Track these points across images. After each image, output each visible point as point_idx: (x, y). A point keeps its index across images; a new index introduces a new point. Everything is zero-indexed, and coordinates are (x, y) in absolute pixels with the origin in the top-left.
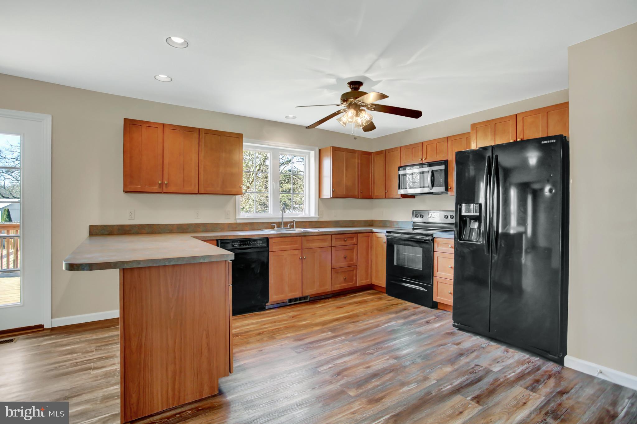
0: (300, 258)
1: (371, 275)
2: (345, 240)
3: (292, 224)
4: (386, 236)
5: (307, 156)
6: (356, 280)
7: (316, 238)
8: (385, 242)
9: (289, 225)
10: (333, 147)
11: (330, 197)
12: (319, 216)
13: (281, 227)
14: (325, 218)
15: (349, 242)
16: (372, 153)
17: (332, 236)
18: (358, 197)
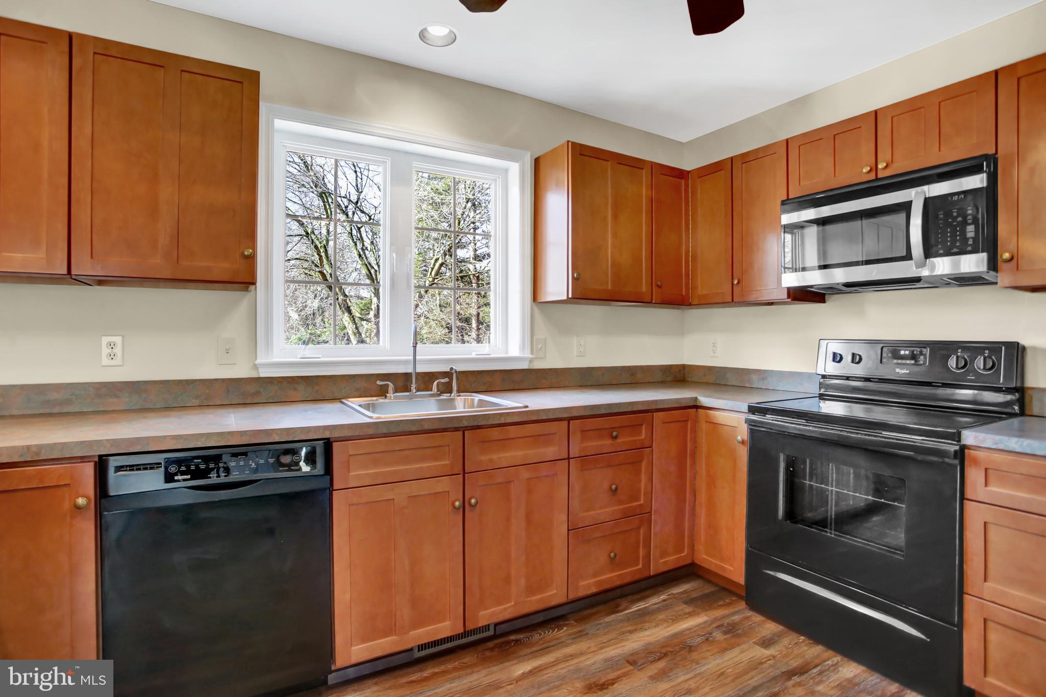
0: (457, 504)
1: (692, 537)
2: (615, 434)
3: (446, 380)
4: (748, 421)
5: (499, 182)
6: (648, 556)
7: (513, 431)
8: (743, 442)
9: (435, 383)
10: (574, 144)
11: (565, 298)
12: (532, 353)
13: (410, 391)
14: (553, 361)
15: (625, 440)
16: (689, 172)
17: (571, 422)
18: (648, 299)
